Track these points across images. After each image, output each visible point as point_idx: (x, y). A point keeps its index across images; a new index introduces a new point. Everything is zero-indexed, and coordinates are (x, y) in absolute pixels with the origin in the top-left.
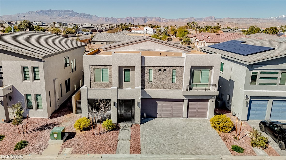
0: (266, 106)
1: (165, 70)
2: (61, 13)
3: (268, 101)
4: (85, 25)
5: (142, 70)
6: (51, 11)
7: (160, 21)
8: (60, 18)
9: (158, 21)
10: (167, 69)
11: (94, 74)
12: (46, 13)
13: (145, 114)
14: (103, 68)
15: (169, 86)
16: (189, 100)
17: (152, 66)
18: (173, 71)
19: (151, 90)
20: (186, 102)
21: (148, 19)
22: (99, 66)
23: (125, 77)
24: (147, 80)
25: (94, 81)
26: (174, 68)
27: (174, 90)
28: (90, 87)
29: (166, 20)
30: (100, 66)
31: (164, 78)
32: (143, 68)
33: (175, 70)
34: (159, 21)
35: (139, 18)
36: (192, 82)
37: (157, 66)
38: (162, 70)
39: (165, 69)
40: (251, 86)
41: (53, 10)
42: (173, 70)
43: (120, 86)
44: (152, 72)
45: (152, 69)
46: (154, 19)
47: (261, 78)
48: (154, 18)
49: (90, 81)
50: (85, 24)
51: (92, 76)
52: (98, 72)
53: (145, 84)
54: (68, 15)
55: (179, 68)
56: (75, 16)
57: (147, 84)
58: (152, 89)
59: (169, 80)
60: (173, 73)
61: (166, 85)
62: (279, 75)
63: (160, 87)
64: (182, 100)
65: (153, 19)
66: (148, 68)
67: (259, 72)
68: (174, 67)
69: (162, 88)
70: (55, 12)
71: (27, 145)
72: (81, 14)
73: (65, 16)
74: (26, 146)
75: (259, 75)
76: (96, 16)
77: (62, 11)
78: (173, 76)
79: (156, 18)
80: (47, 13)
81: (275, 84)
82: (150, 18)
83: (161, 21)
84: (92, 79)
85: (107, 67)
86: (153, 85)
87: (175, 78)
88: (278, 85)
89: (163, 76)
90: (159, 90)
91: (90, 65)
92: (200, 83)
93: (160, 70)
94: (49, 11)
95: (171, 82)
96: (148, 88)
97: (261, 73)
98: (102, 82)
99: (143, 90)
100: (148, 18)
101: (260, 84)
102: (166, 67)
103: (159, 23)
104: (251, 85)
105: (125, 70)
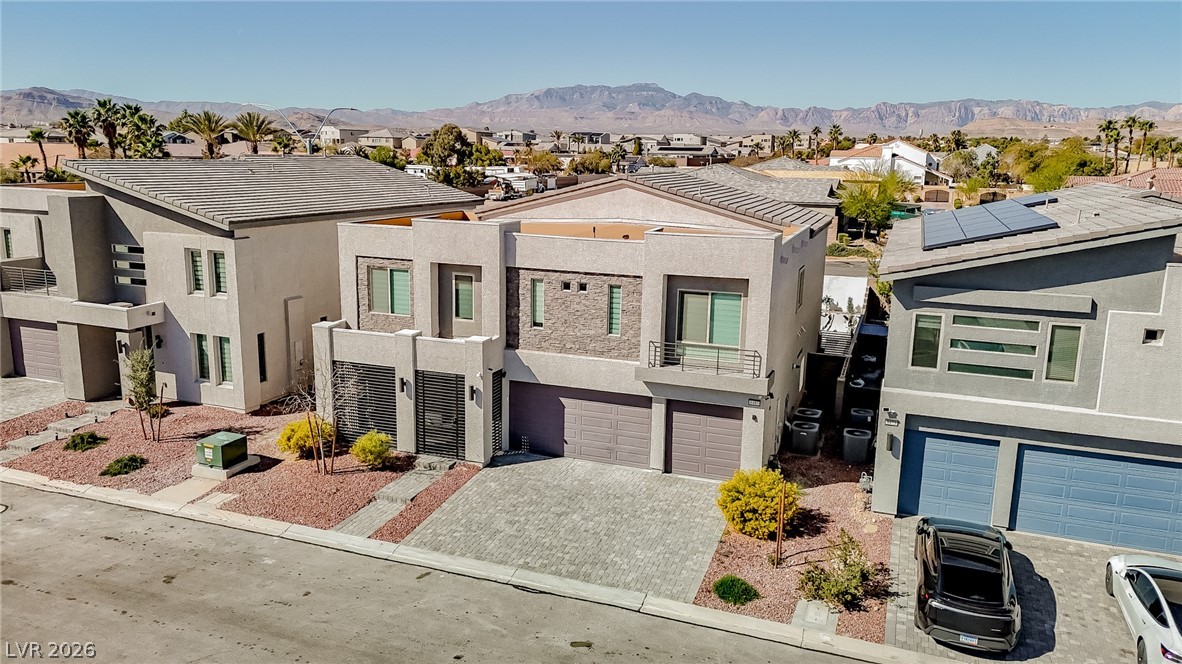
0: (992, 465)
1: (583, 287)
2: (613, 95)
3: (997, 443)
4: (679, 139)
5: (508, 281)
6: (582, 91)
7: (1036, 118)
8: (610, 114)
9: (1029, 118)
10: (590, 282)
11: (368, 285)
12: (563, 99)
13: (524, 439)
14: (394, 267)
15: (599, 346)
16: (671, 406)
17: (543, 270)
18: (612, 292)
19: (537, 352)
20: (659, 410)
21: (976, 110)
22: (382, 261)
23: (460, 302)
24: (524, 318)
25: (370, 310)
26: (614, 281)
27: (613, 360)
28: (356, 327)
29: (1069, 114)
30: (385, 261)
31: (579, 313)
32: (511, 275)
33: (619, 287)
34: (1033, 119)
35: (933, 105)
36: (680, 338)
37: (556, 271)
38: (574, 286)
39: (583, 281)
40: (914, 372)
41: (588, 85)
42: (611, 287)
43: (443, 332)
44: (541, 288)
45: (541, 281)
46: (1006, 111)
47: (954, 343)
48: (1009, 103)
49: (359, 307)
50: (676, 136)
51: (364, 292)
52: (381, 279)
53: (521, 331)
54: (639, 105)
55: (631, 280)
56: (664, 106)
57: (525, 330)
58: (544, 351)
59: (598, 321)
60: (612, 298)
61: (588, 341)
62: (1040, 337)
63: (568, 346)
64: (645, 402)
65: (1000, 111)
66: (530, 275)
67: (946, 315)
68: (613, 275)
69: (576, 352)
70: (595, 95)
71: (138, 468)
72: (688, 99)
73: (628, 110)
74: (134, 469)
75: (947, 330)
76: (745, 104)
77: (619, 90)
78: (611, 308)
79: (1018, 103)
80: (567, 97)
81: (1027, 374)
82: (987, 105)
83: (1045, 118)
84: (364, 302)
85: (403, 265)
86: (544, 339)
87: (619, 319)
88: (1039, 378)
89: (578, 307)
90: (566, 355)
91: (357, 257)
92: (707, 344)
93: (567, 286)
94: (573, 90)
95: (605, 331)
96: (531, 346)
97: (956, 319)
98: (390, 314)
99: (510, 352)
100: (978, 104)
101: (952, 367)
102: (586, 274)
103: (1034, 126)
104: (915, 368)
105: (457, 277)
